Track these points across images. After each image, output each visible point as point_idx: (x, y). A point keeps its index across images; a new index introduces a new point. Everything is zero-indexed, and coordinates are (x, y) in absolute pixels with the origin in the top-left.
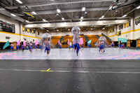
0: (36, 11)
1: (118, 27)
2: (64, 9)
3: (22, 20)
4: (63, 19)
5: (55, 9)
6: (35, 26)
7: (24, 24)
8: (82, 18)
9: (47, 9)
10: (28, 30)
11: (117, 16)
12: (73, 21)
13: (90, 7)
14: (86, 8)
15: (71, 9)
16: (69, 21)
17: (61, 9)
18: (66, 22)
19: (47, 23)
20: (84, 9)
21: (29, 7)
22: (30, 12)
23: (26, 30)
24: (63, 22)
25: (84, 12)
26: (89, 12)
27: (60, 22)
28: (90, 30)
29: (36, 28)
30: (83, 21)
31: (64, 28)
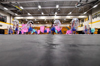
2: (43, 6)
4: (43, 13)
5: (37, 6)
11: (80, 13)
12: (50, 16)
13: (62, 6)
27: (40, 16)
29: (22, 20)
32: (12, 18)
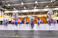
0: (10, 4)
1: (56, 12)
2: (25, 3)
3: (3, 9)
4: (25, 8)
5: (21, 3)
6: (10, 12)
7: (4, 11)
8: (35, 7)
9: (16, 3)
10: (6, 14)
11: (55, 6)
12: (30, 9)
13: (40, 1)
14: (38, 2)
15: (29, 2)
16: (28, 9)
17: (24, 3)
18: (27, 9)
19: (16, 10)
20: (36, 2)
21: (7, 2)
22: (7, 4)
23: (5, 14)
24: (25, 9)
25: (37, 4)
26: (39, 4)
27: (23, 10)
28: (40, 14)
29: (10, 13)
30: (36, 9)
31: (26, 13)
32: (2, 12)
